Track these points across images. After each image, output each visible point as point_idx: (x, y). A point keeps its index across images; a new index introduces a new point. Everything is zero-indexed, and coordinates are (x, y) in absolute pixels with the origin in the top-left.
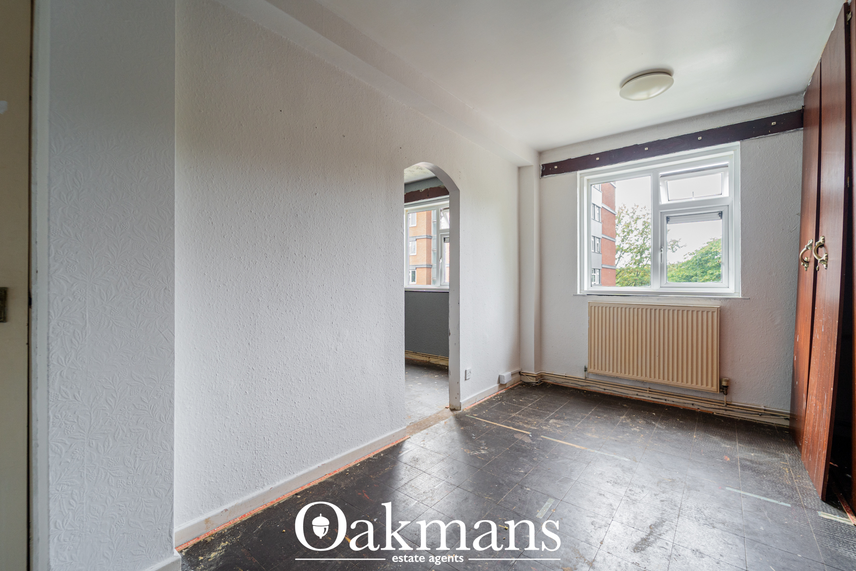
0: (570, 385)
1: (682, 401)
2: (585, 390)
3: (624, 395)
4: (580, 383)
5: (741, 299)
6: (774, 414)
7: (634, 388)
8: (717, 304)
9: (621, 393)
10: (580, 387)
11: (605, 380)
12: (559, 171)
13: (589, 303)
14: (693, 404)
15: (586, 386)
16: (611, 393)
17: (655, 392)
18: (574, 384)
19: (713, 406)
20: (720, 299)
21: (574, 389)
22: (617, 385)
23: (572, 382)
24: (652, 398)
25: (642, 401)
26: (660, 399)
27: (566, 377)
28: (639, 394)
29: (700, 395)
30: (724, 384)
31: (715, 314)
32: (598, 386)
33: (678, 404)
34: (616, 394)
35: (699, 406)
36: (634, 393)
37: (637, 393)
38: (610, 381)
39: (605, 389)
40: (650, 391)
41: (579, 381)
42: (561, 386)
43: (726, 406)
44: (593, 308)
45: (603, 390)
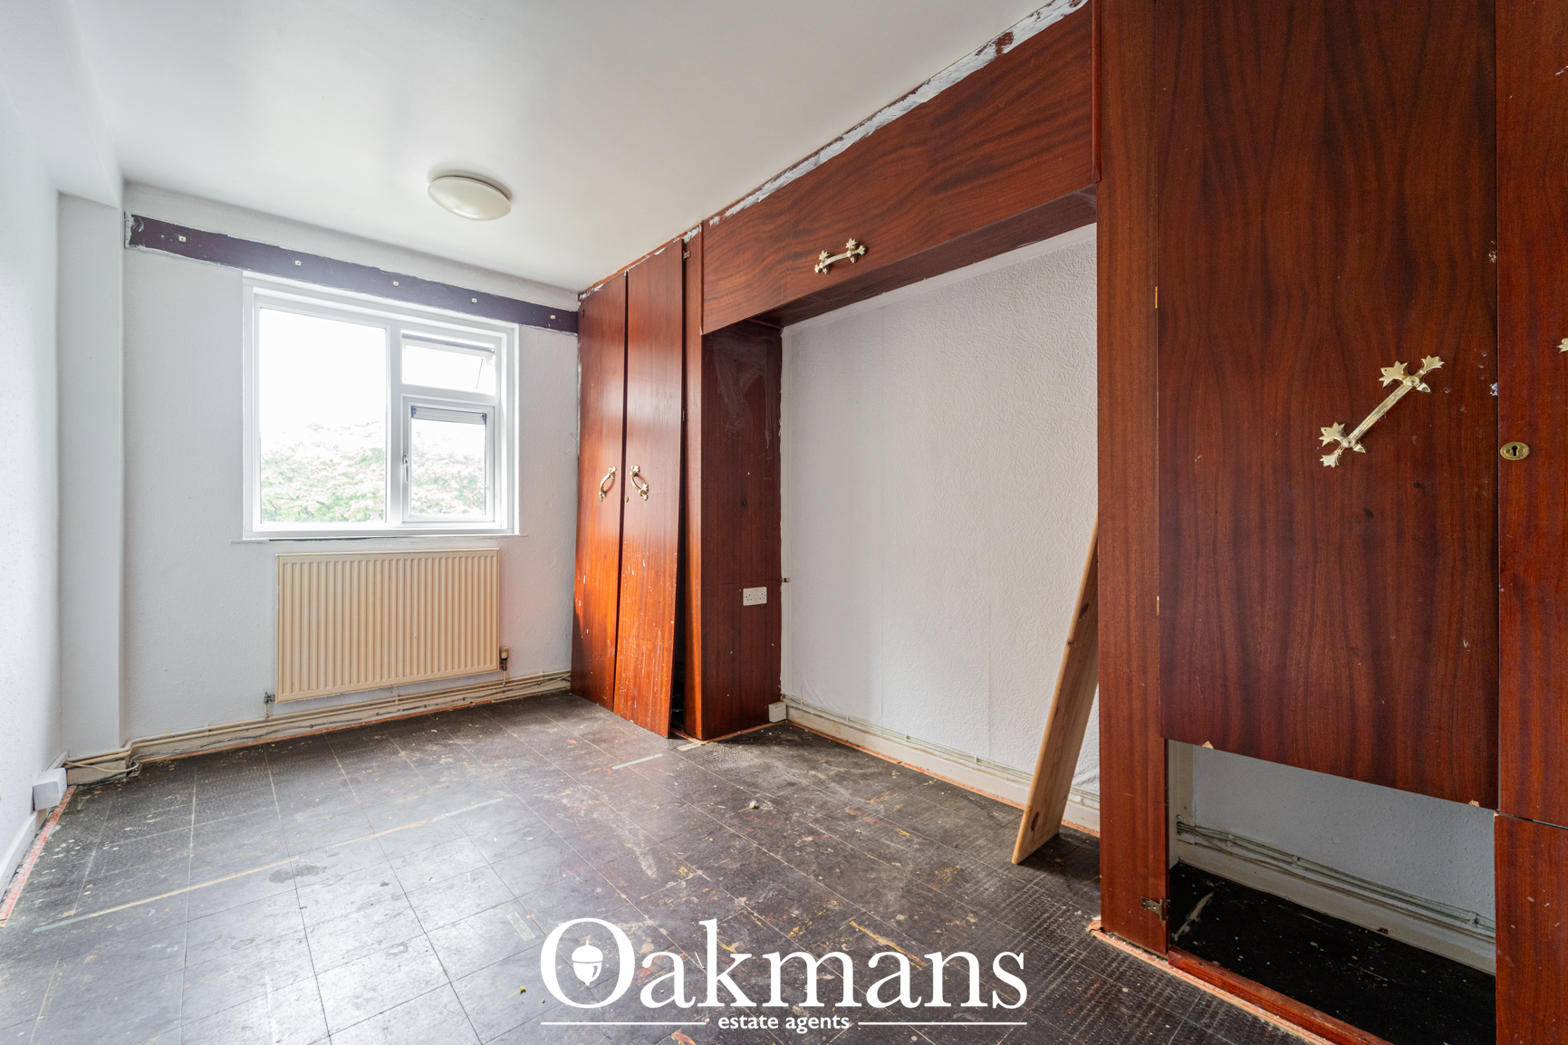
0: (226, 745)
1: (449, 699)
2: (272, 743)
3: (354, 724)
4: (250, 733)
5: (520, 536)
6: (552, 679)
7: (371, 705)
8: (493, 546)
9: (348, 721)
10: (251, 743)
11: (312, 708)
12: (186, 251)
13: (279, 557)
14: (464, 699)
15: (268, 734)
16: (327, 729)
17: (407, 699)
18: (236, 739)
19: (489, 692)
20: (497, 538)
21: (241, 749)
22: (336, 710)
23: (230, 736)
24: (404, 710)
25: (388, 722)
26: (418, 707)
27: (210, 731)
28: (381, 711)
29: (472, 682)
30: (504, 656)
31: (495, 559)
32: (297, 724)
33: (443, 706)
34: (338, 727)
35: (474, 698)
36: (371, 712)
37: (377, 711)
38: (323, 706)
39: (312, 726)
40: (400, 700)
41: (247, 730)
42: (202, 755)
43: (505, 687)
44: (289, 567)
45: (309, 729)
